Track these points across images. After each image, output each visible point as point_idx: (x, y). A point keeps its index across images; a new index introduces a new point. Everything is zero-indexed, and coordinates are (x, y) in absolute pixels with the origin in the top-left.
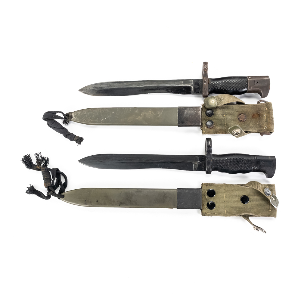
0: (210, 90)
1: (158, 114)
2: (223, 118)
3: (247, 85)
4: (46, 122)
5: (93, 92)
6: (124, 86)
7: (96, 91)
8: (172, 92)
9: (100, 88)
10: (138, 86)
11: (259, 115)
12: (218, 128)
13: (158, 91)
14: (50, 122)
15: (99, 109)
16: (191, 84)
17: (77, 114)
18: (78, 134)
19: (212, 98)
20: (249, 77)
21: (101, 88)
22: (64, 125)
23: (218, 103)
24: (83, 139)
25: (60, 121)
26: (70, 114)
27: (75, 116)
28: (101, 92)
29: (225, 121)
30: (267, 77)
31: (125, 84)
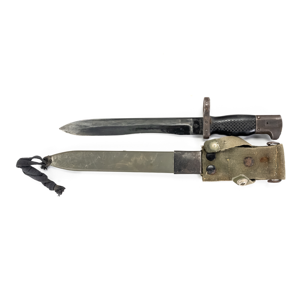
0: (211, 131)
1: (151, 159)
2: (226, 162)
3: (255, 125)
4: (20, 170)
5: (76, 131)
6: (112, 124)
7: (79, 129)
8: (167, 132)
9: (83, 126)
10: (127, 124)
11: (268, 159)
12: (220, 175)
13: (151, 130)
14: (25, 169)
15: (82, 153)
16: (190, 123)
17: (57, 158)
18: (58, 184)
19: (214, 142)
20: (258, 116)
21: (86, 126)
22: (42, 171)
23: (221, 147)
24: (65, 189)
25: (38, 167)
26: (49, 159)
27: (55, 161)
28: (85, 130)
29: (228, 165)
30: (279, 116)
31: (113, 122)
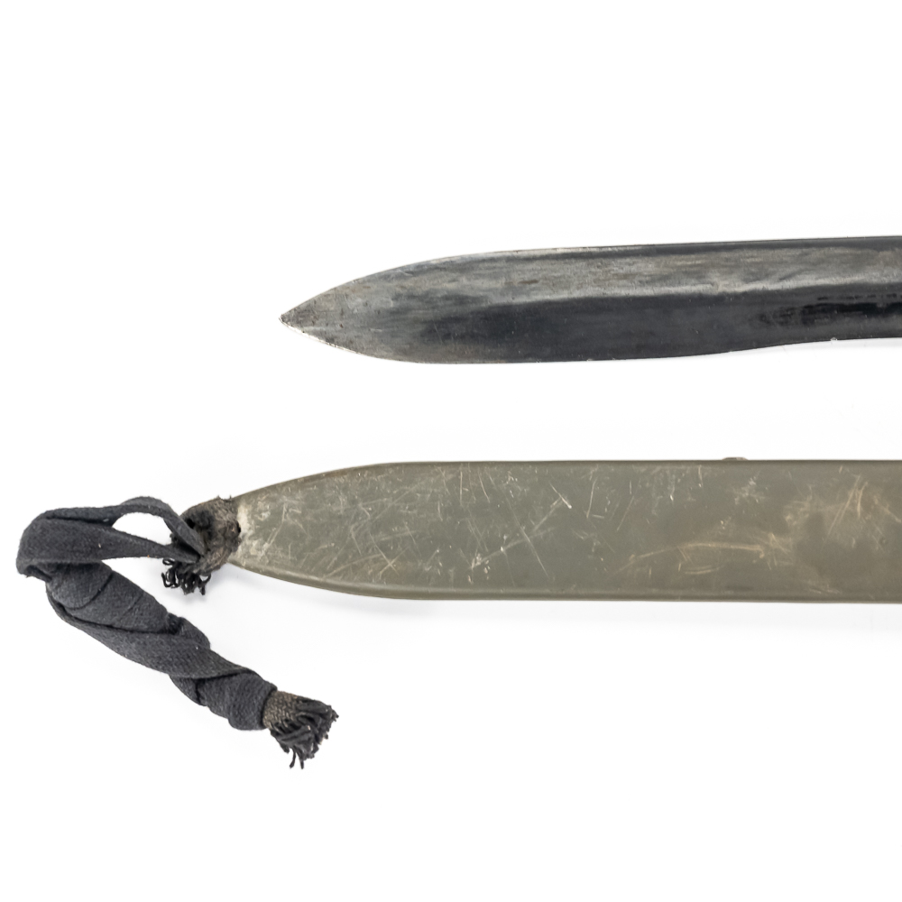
4: (38, 586)
5: (394, 335)
6: (642, 283)
7: (416, 321)
9: (446, 298)
10: (747, 281)
14: (71, 584)
15: (446, 476)
17: (276, 513)
18: (290, 678)
21: (461, 300)
22: (174, 602)
24: (334, 716)
25: (144, 573)
26: (223, 517)
27: (262, 531)
28: (456, 329)
31: (649, 266)
